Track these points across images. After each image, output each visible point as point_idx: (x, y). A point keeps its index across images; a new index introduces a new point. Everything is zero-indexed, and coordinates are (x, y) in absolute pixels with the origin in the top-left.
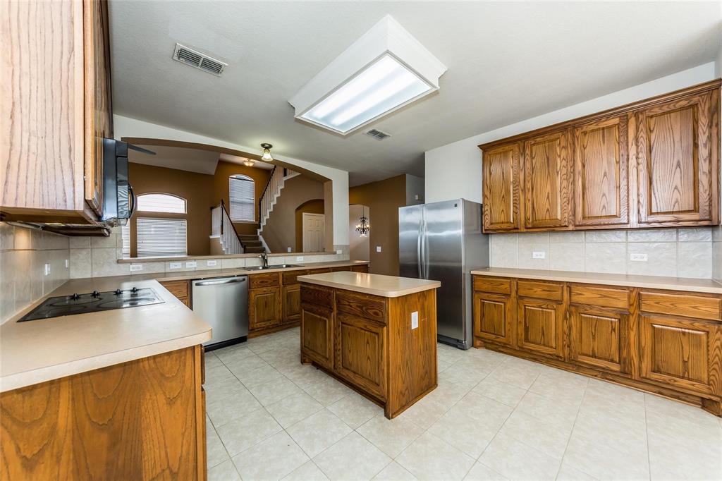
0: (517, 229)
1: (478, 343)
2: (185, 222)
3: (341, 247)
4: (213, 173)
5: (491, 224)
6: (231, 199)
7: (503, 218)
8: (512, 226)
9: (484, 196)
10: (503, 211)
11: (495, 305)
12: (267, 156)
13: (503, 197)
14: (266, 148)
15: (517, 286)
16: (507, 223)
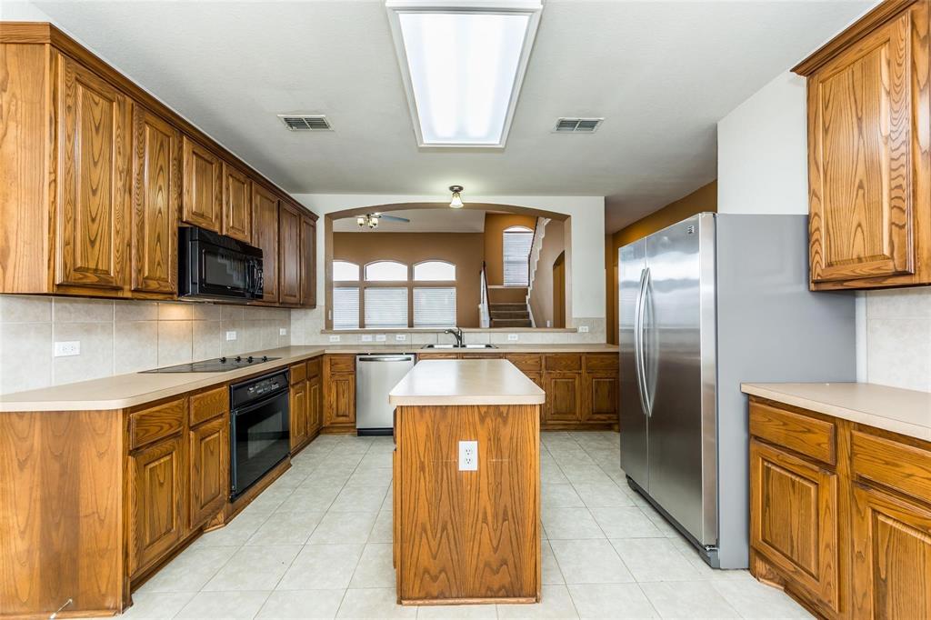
0: (905, 274)
1: (761, 566)
2: (454, 290)
3: (585, 321)
4: (483, 230)
5: (830, 265)
6: (505, 259)
7: (859, 248)
8: (890, 267)
9: (812, 193)
10: (859, 225)
11: (793, 483)
12: (457, 202)
13: (861, 186)
14: (456, 191)
15: (852, 444)
16: (873, 257)
